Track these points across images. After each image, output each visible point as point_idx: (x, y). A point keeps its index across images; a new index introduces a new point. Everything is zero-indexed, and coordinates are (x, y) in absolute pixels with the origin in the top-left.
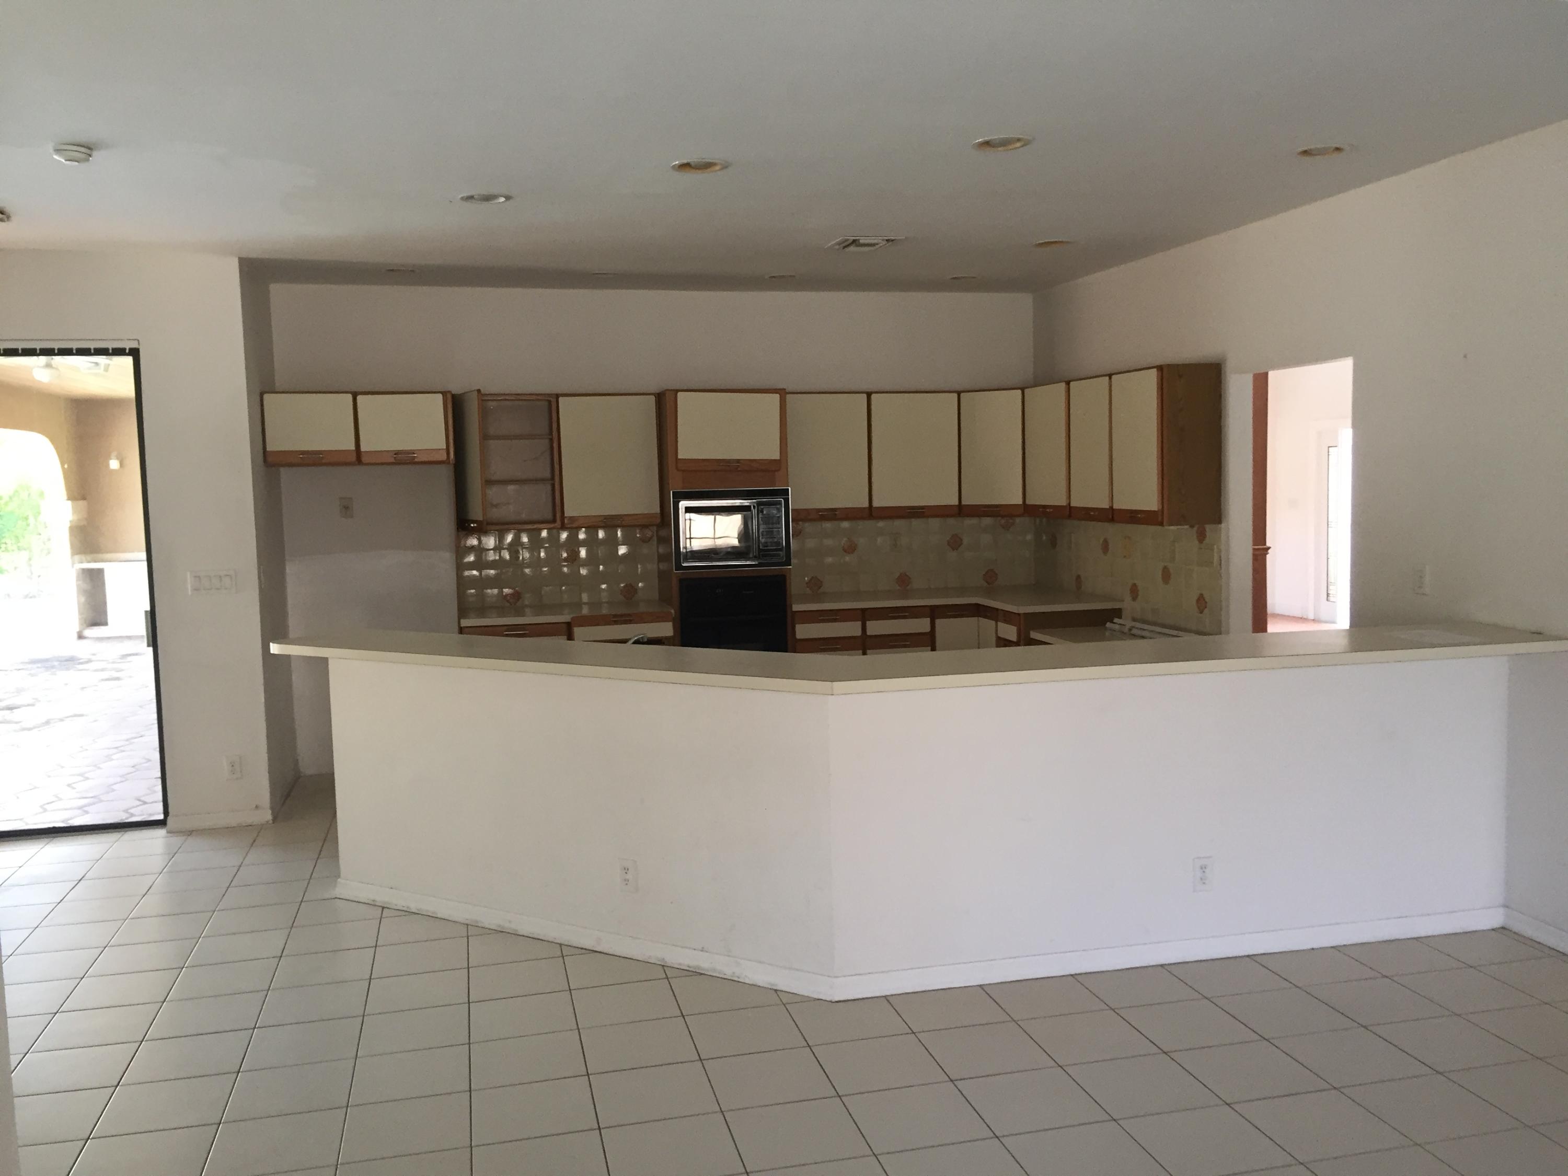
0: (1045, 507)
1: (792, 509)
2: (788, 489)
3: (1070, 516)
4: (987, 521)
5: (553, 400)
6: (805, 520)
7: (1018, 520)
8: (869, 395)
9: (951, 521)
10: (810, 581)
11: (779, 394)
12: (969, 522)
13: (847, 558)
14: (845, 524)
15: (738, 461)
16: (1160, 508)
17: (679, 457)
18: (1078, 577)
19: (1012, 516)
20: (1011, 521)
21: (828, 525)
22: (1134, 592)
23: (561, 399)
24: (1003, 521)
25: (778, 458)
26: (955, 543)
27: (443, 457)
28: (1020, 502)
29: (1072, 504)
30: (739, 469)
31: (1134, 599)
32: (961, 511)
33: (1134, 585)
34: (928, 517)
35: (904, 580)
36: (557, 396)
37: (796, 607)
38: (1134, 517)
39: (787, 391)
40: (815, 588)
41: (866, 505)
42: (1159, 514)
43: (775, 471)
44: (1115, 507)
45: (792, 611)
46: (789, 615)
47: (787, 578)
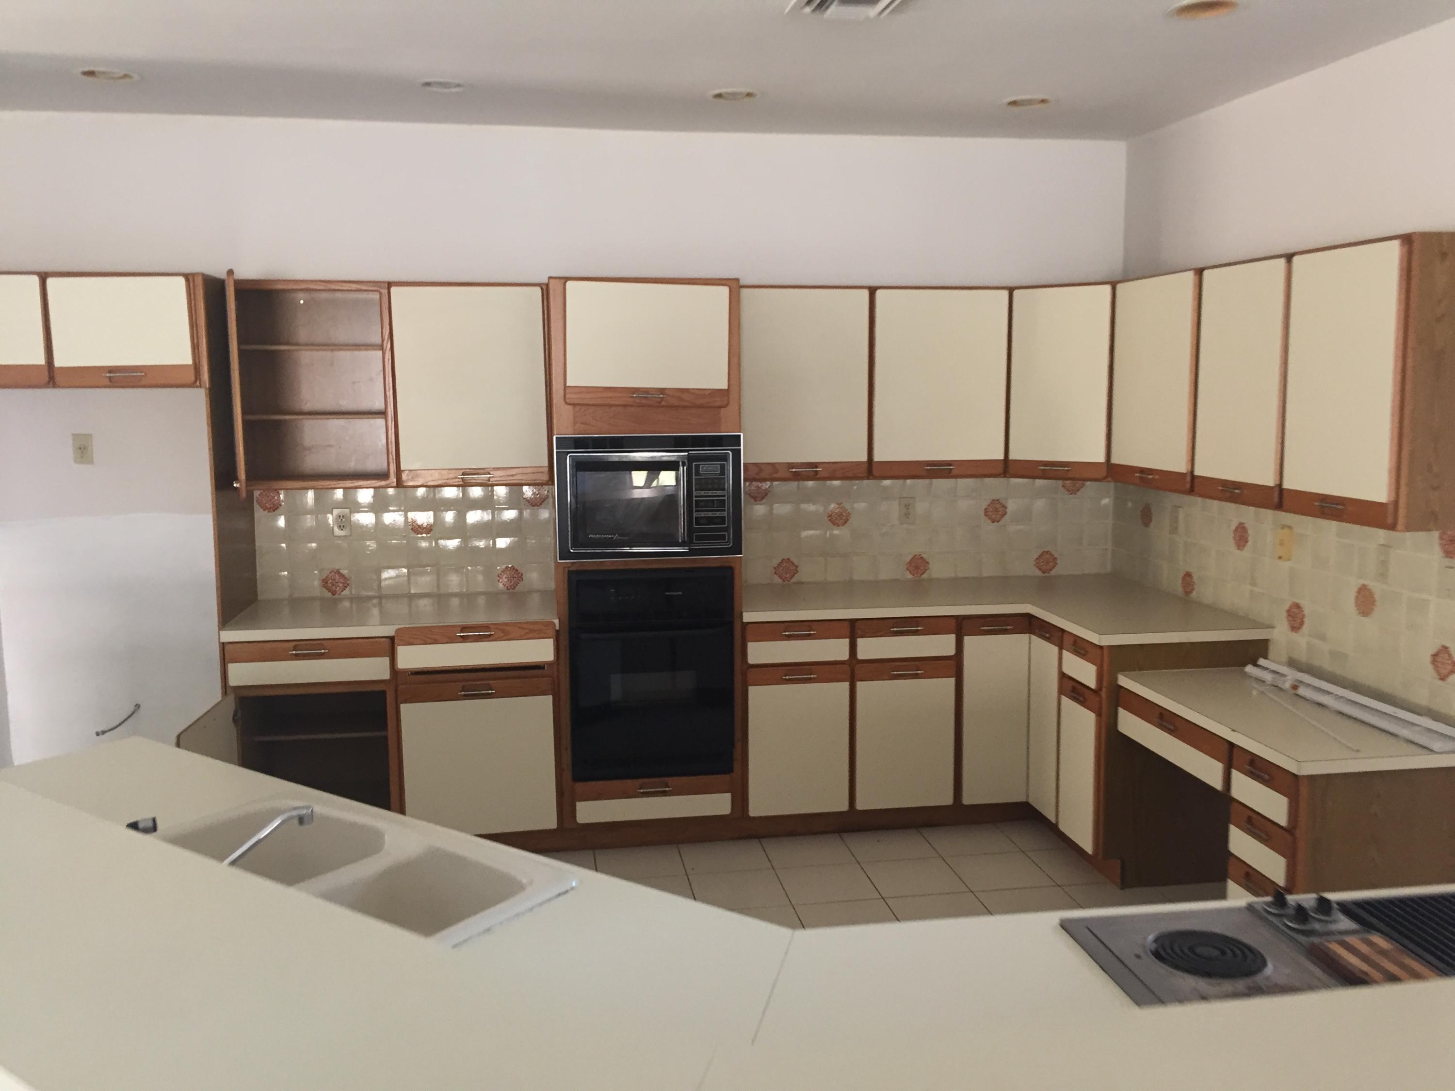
0: (1143, 471)
1: (744, 464)
2: (740, 436)
3: (1191, 491)
4: (1044, 481)
5: (384, 291)
6: (766, 479)
7: (1091, 482)
8: (872, 291)
9: (991, 482)
10: (778, 568)
11: (729, 288)
12: (1018, 482)
13: (836, 532)
14: (834, 485)
15: (662, 391)
16: (1393, 495)
17: (572, 383)
18: (1188, 575)
19: (1084, 480)
20: (1080, 482)
21: (807, 486)
22: (1296, 618)
23: (395, 290)
24: (1068, 482)
25: (724, 386)
26: (996, 512)
28: (1101, 458)
29: (1197, 472)
30: (663, 403)
31: (1293, 625)
32: (1007, 468)
35: (918, 567)
36: (390, 285)
37: (749, 617)
39: (742, 283)
40: (786, 579)
41: (864, 458)
42: (1391, 508)
43: (720, 407)
44: (1287, 485)
45: (743, 622)
46: (737, 628)
47: (736, 572)
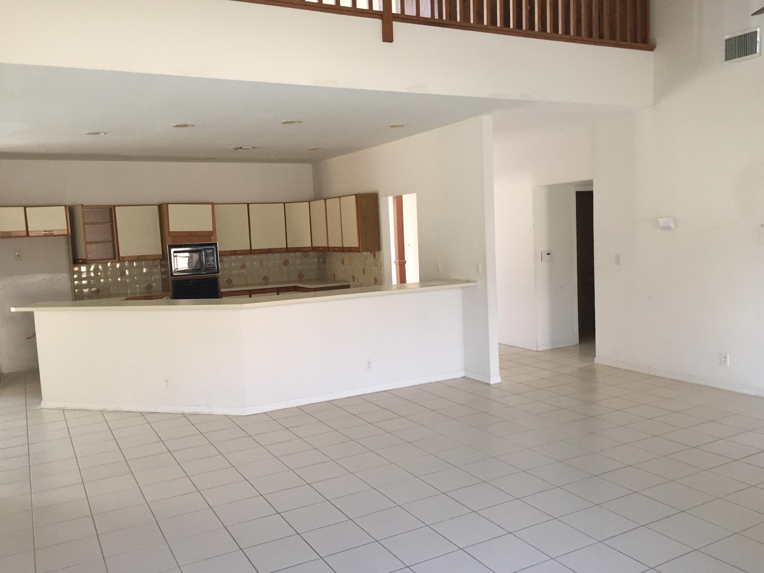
0: (319, 247)
1: (219, 251)
2: (217, 243)
3: (328, 251)
4: (298, 254)
5: (113, 208)
6: (224, 255)
7: (310, 253)
8: (248, 204)
9: (284, 255)
10: (227, 281)
11: (211, 205)
12: (292, 254)
13: (242, 271)
14: (241, 257)
15: (195, 232)
16: (359, 245)
17: (170, 230)
18: (334, 274)
19: (307, 252)
20: (308, 254)
21: (233, 257)
22: (354, 278)
23: (116, 208)
24: (305, 254)
25: (212, 230)
26: (286, 263)
27: (66, 233)
28: (310, 246)
29: (329, 246)
30: (196, 235)
31: (354, 281)
32: (287, 250)
33: (354, 276)
34: (274, 253)
35: (266, 279)
36: (114, 206)
37: (222, 290)
38: (350, 250)
39: (215, 203)
40: (229, 282)
41: (249, 248)
42: (359, 248)
43: (211, 236)
44: (344, 246)
45: (221, 292)
46: (219, 293)
47: (218, 279)
